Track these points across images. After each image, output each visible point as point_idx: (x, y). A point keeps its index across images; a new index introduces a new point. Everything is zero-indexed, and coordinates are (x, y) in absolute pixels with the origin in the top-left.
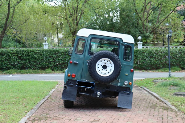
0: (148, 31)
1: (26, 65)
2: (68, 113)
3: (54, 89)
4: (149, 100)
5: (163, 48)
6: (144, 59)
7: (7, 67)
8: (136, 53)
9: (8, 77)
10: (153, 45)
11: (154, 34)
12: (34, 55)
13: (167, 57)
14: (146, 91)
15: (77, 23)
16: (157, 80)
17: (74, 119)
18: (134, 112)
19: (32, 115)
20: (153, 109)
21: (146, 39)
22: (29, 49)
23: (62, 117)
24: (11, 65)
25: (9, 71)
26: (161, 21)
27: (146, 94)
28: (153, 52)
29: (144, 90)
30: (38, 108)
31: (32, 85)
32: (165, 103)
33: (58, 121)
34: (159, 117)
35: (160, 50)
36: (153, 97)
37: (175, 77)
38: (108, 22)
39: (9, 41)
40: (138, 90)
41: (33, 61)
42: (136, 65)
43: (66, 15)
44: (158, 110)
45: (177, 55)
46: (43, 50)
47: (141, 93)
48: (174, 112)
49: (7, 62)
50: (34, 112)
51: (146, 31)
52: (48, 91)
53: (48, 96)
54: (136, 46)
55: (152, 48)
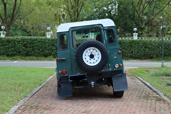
0: (143, 23)
1: (30, 52)
2: (60, 102)
3: (52, 77)
4: (142, 90)
5: (157, 39)
6: (139, 49)
7: (13, 54)
8: (132, 43)
9: (12, 63)
10: (147, 36)
11: (149, 26)
12: (38, 44)
13: (160, 48)
14: (140, 80)
15: (78, 14)
16: (150, 70)
17: (65, 109)
18: (126, 103)
19: (24, 103)
20: (145, 99)
21: (141, 31)
22: (33, 37)
23: (53, 106)
24: (17, 52)
25: (14, 57)
26: (156, 14)
27: (139, 83)
28: (147, 43)
29: (138, 79)
30: (32, 96)
31: (32, 72)
32: (158, 94)
33: (49, 111)
34: (152, 109)
35: (154, 41)
36: (146, 87)
37: (168, 67)
38: (107, 14)
39: (17, 30)
40: (132, 79)
41: (36, 49)
42: (131, 55)
43: (68, 7)
44: (151, 101)
45: (169, 46)
46: (46, 39)
47: (135, 82)
48: (167, 103)
49: (13, 49)
50: (26, 100)
51: (141, 23)
52: (46, 78)
53: (44, 84)
54: (131, 37)
55: (147, 39)
